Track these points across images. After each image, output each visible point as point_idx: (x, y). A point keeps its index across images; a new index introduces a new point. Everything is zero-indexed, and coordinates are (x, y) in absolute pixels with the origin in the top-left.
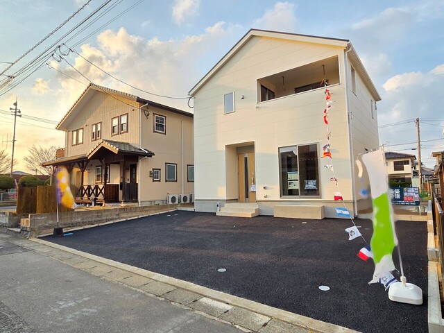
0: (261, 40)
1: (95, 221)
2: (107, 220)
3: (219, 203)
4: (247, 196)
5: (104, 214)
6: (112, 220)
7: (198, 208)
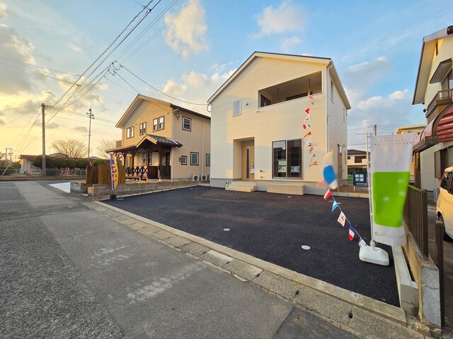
0: (263, 60)
1: (140, 191)
2: (148, 191)
3: (228, 181)
4: (248, 177)
5: (146, 186)
6: (151, 190)
7: (212, 184)
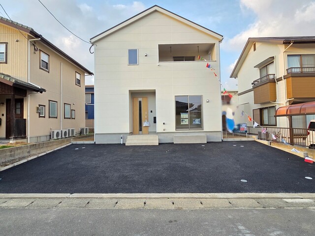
1: (9, 161)
2: (20, 159)
4: (141, 130)
5: (16, 152)
6: (24, 158)
7: (97, 140)
